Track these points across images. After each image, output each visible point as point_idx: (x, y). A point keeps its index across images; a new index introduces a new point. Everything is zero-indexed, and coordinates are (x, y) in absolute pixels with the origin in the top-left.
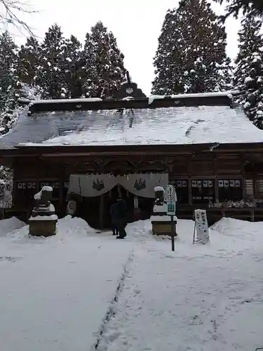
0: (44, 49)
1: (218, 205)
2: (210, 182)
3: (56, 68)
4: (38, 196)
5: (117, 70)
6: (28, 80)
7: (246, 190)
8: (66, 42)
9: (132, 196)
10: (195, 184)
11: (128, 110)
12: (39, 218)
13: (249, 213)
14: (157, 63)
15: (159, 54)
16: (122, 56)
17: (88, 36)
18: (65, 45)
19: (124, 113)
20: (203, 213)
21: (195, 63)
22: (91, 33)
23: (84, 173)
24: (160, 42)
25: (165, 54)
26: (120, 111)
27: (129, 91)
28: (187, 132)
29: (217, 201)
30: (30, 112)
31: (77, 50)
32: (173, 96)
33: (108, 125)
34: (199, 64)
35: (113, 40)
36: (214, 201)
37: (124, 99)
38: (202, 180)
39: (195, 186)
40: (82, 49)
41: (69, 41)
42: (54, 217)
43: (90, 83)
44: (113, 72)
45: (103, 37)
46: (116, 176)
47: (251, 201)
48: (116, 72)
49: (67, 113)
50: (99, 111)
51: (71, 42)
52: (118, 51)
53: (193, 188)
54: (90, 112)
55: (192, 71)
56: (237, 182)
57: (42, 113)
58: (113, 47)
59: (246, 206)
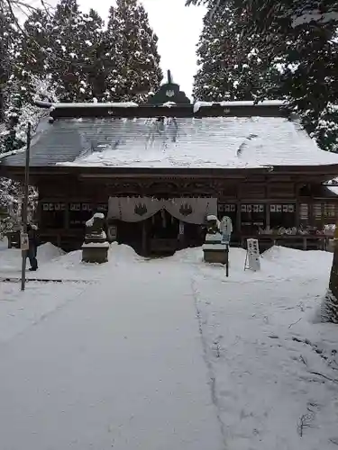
0: (56, 28)
1: (268, 231)
2: (261, 206)
3: (73, 55)
4: (90, 223)
5: (150, 58)
6: (37, 69)
7: (300, 216)
8: (84, 19)
9: (177, 221)
10: (246, 209)
11: (170, 119)
12: (92, 245)
13: (301, 241)
14: (201, 52)
15: (203, 40)
16: (156, 38)
17: (112, 10)
18: (82, 23)
19: (165, 123)
20: (255, 242)
21: (249, 55)
22: (116, 7)
23: (125, 195)
24: (205, 23)
25: (211, 40)
26: (161, 119)
27: (170, 94)
28: (239, 150)
29: (269, 227)
30: (52, 118)
31: (98, 30)
32: (223, 103)
33: (148, 138)
34: (254, 57)
35: (144, 16)
36: (264, 227)
37: (165, 104)
38: (252, 204)
39: (244, 210)
40: (105, 29)
41: (87, 17)
42: (106, 244)
43: (116, 74)
44: (145, 60)
45: (132, 13)
46: (159, 199)
47: (305, 228)
48: (148, 60)
49: (97, 121)
50: (135, 119)
51: (90, 19)
52: (150, 32)
53: (243, 213)
54: (125, 120)
55: (245, 66)
56: (291, 207)
57: (66, 120)
58: (144, 26)
59: (298, 234)
